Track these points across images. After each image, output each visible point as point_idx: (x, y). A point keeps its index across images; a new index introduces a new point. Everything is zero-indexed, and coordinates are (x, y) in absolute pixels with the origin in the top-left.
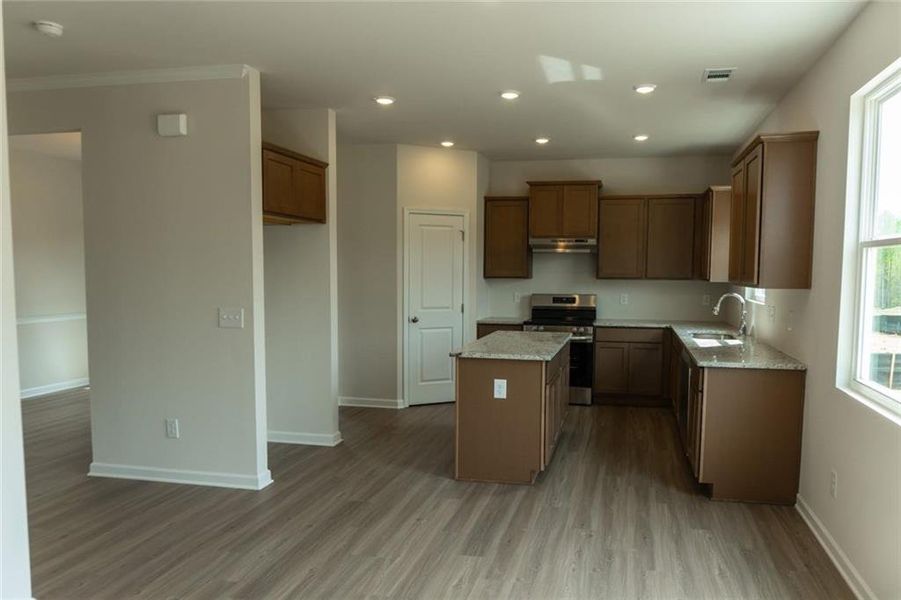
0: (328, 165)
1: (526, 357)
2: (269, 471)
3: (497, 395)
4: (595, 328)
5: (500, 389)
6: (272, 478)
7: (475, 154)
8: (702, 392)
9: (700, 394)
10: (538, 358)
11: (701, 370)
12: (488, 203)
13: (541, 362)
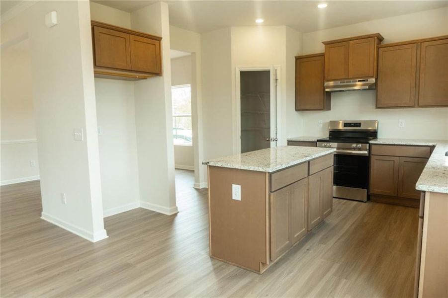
0: (161, 38)
1: (252, 168)
2: (105, 231)
3: (234, 197)
4: (370, 145)
5: (237, 192)
6: (107, 235)
7: (285, 26)
8: (422, 217)
9: (420, 220)
10: (261, 169)
11: (422, 194)
12: (298, 61)
13: (265, 173)
